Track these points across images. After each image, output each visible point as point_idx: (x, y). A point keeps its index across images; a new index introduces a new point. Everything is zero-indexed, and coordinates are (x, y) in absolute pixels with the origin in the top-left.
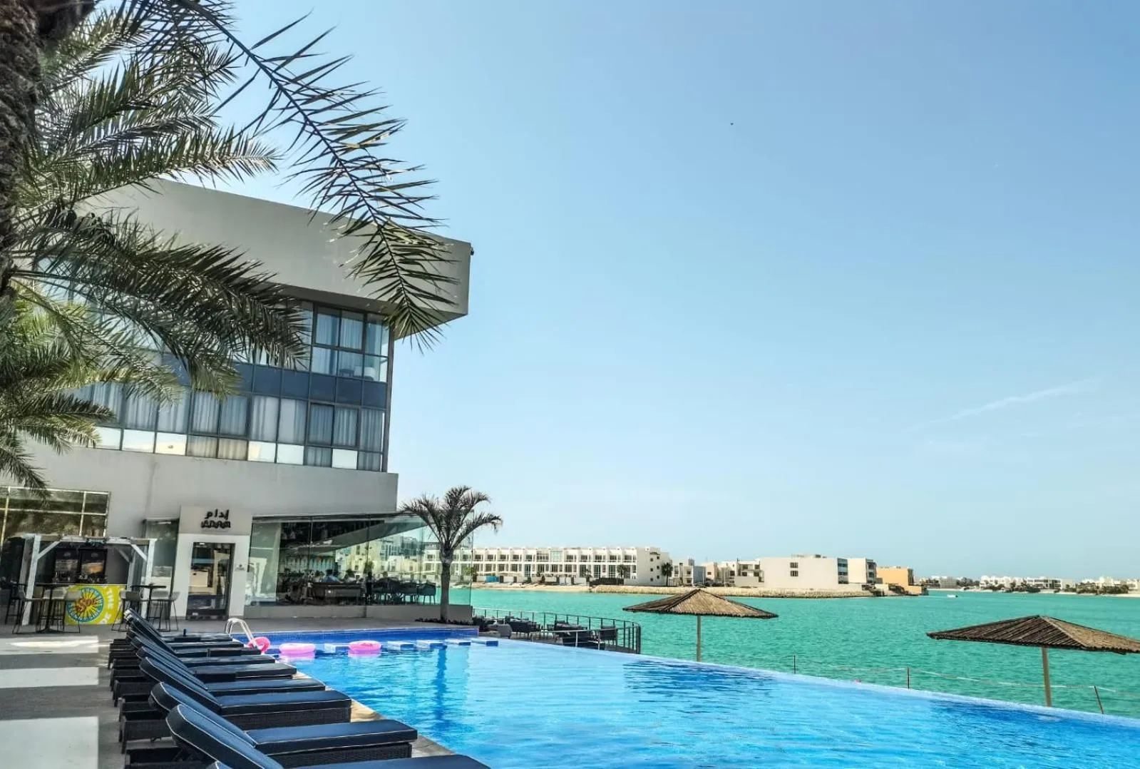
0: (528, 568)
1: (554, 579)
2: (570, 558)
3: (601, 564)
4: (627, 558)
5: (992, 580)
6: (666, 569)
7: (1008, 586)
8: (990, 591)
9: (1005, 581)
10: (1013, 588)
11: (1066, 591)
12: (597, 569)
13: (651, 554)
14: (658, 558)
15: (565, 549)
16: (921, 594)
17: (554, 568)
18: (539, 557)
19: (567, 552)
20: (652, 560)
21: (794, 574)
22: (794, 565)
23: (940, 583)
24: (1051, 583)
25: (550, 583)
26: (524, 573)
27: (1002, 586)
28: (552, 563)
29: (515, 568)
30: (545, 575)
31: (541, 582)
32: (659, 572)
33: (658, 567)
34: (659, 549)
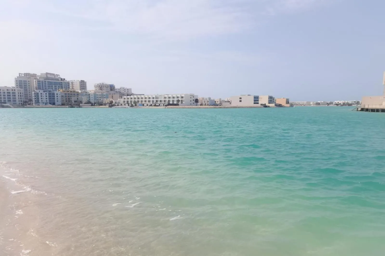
0: (153, 101)
2: (165, 98)
3: (174, 99)
4: (182, 97)
5: (336, 102)
6: (197, 101)
7: (342, 104)
8: (336, 106)
9: (341, 102)
10: (344, 104)
13: (190, 96)
14: (193, 97)
15: (164, 95)
16: (289, 107)
17: (161, 101)
18: (156, 98)
20: (191, 98)
21: (241, 101)
22: (240, 98)
23: (320, 104)
24: (357, 102)
25: (157, 106)
26: (151, 103)
27: (340, 104)
28: (160, 99)
29: (149, 101)
30: (157, 104)
31: (155, 105)
32: (194, 102)
33: (193, 100)
34: (194, 94)
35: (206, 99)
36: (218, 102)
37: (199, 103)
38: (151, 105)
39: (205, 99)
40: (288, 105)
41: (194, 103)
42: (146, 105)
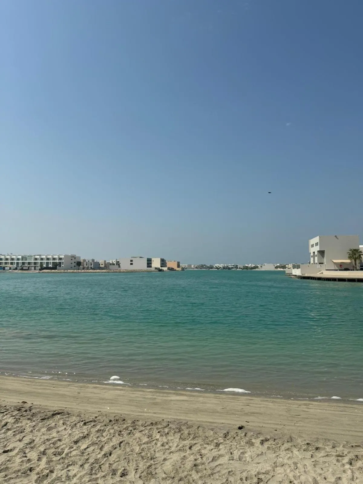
0: (18, 263)
1: (27, 268)
2: (36, 259)
3: (49, 261)
4: (60, 259)
5: (216, 265)
6: (79, 264)
7: (222, 267)
8: (217, 270)
9: (220, 265)
11: (239, 269)
12: (47, 263)
13: (71, 257)
14: (75, 259)
15: (34, 256)
17: (29, 263)
19: (35, 257)
20: (72, 259)
21: (132, 264)
22: (131, 261)
25: (25, 270)
26: (15, 266)
27: (220, 268)
28: (28, 261)
29: (12, 263)
30: (24, 267)
31: (22, 269)
32: (75, 264)
33: (75, 262)
34: (75, 255)
35: (89, 261)
36: (102, 265)
37: (81, 267)
38: (16, 269)
39: (87, 261)
40: (180, 269)
41: (75, 266)
42: (9, 268)
